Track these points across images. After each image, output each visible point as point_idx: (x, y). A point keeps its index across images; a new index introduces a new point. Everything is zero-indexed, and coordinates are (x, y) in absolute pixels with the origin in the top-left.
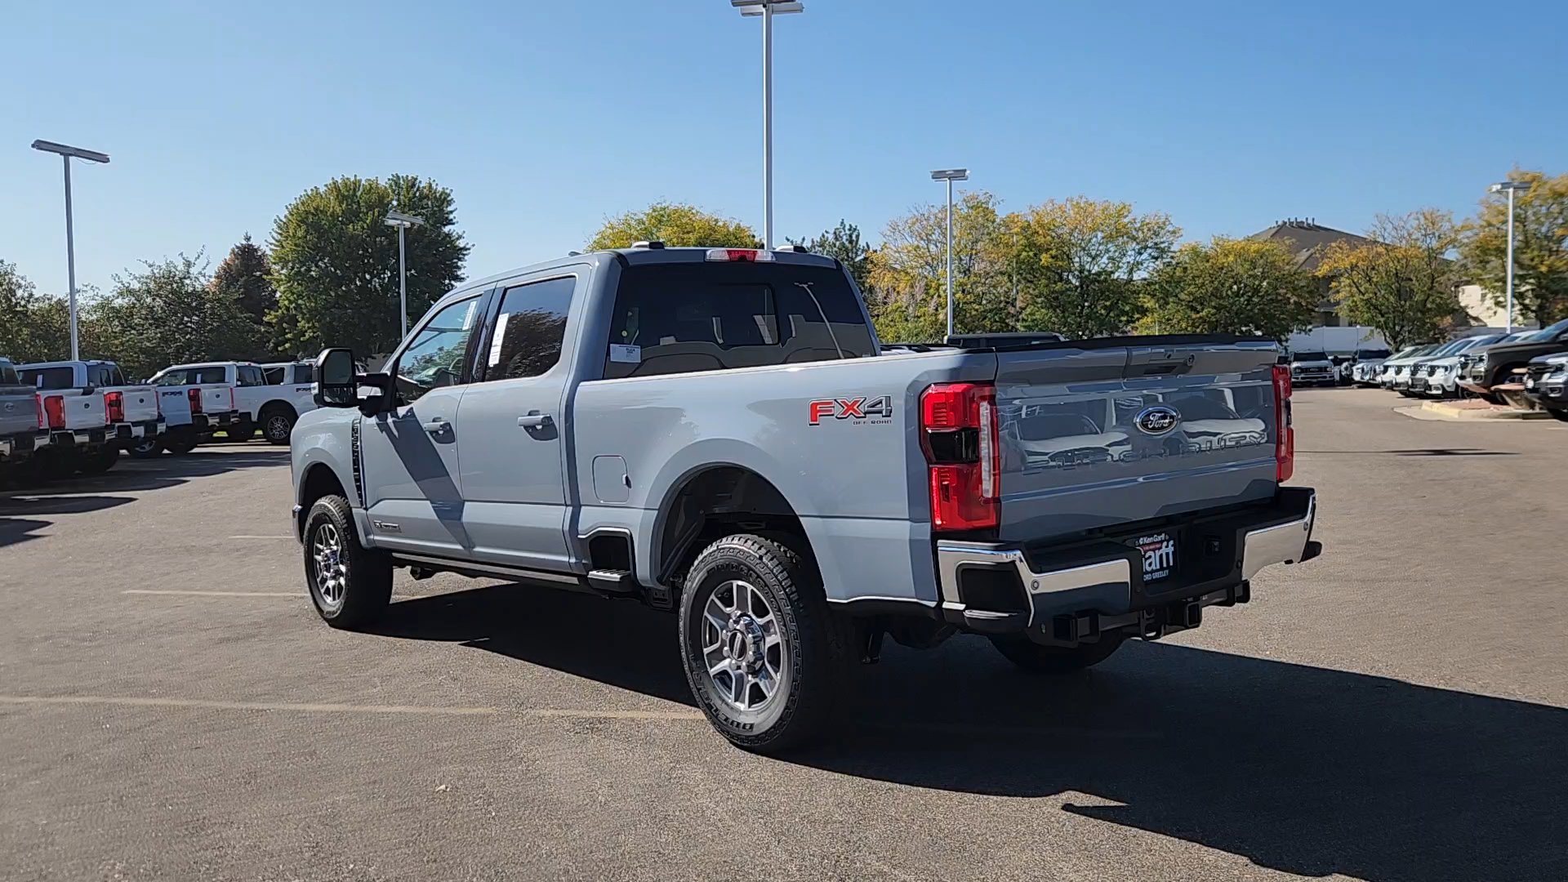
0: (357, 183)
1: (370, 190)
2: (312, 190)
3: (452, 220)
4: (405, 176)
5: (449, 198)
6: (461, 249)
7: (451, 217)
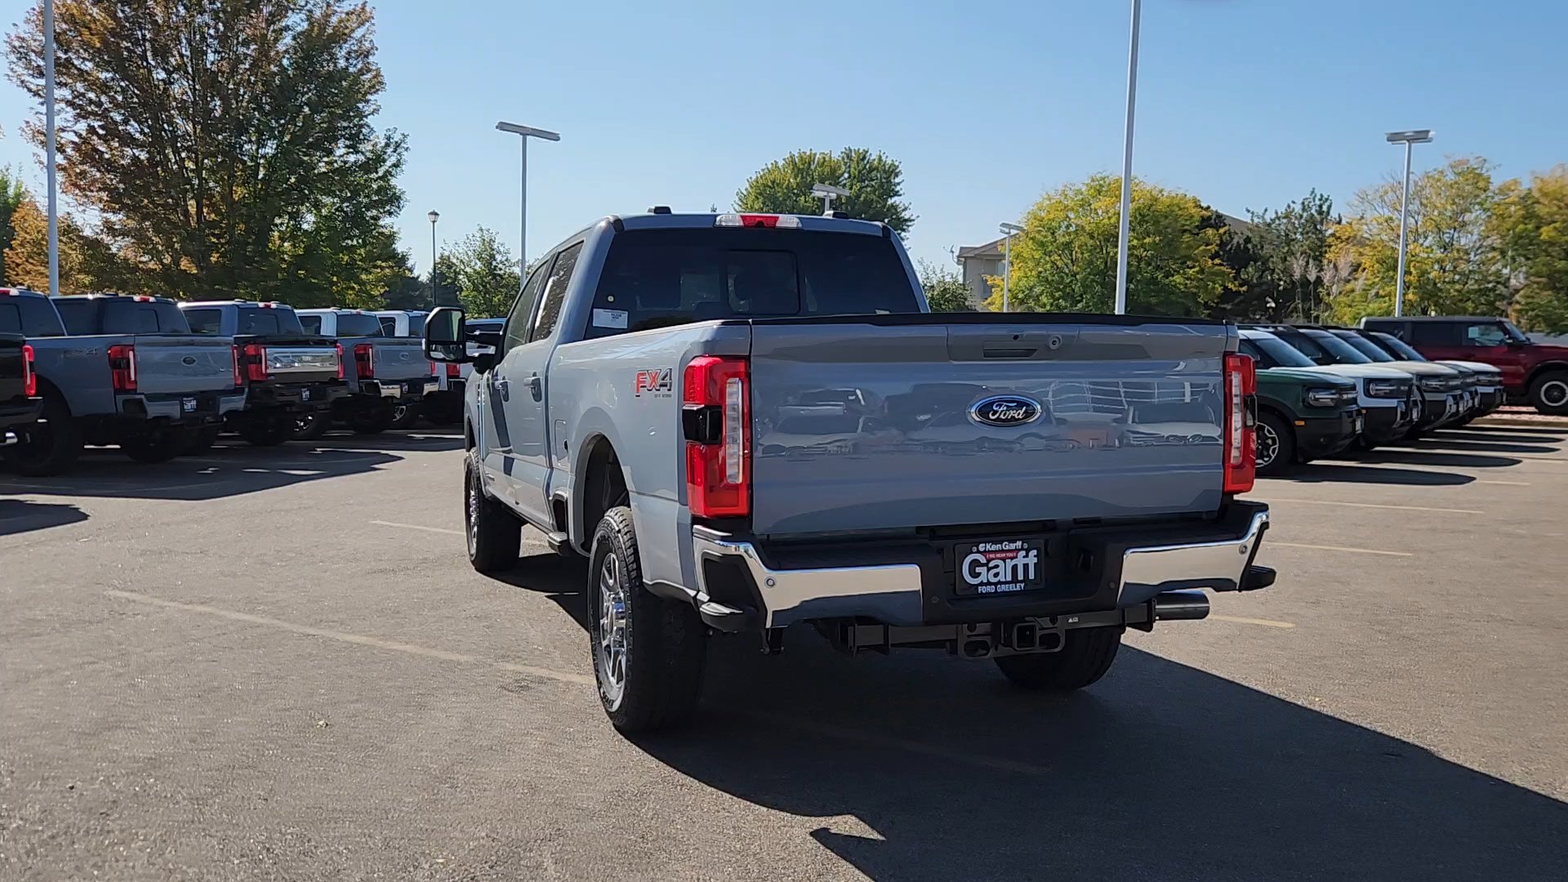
0: (812, 158)
1: (823, 163)
2: (772, 164)
3: (898, 191)
4: (857, 149)
5: (897, 171)
6: (906, 220)
7: (898, 188)
